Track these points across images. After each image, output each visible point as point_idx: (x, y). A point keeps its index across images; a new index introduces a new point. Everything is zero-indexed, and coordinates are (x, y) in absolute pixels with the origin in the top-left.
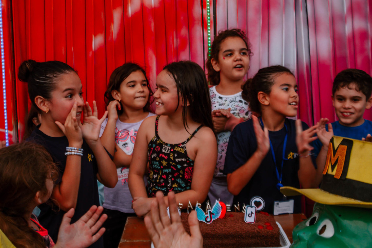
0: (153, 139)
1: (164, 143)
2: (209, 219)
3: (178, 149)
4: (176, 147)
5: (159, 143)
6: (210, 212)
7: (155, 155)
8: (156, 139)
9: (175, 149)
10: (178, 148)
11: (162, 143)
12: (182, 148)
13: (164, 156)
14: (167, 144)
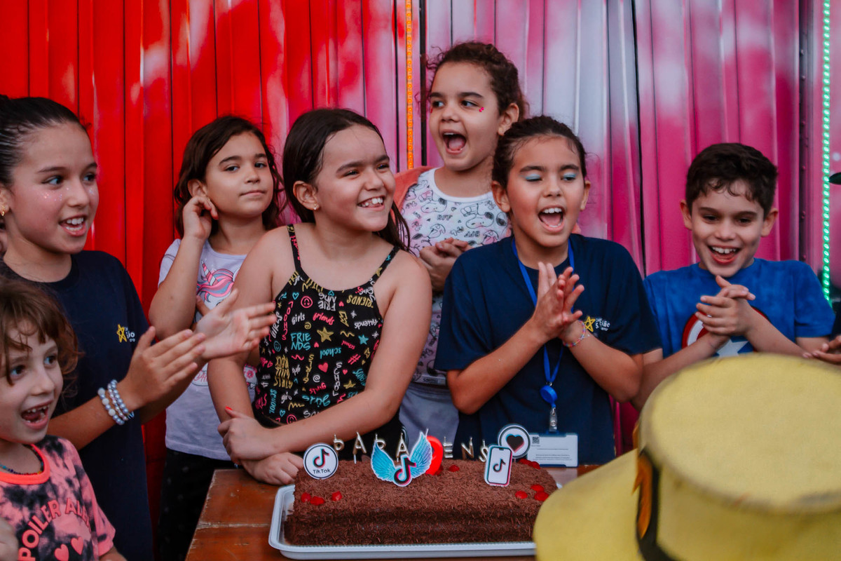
0: (293, 279)
1: (319, 287)
2: (402, 477)
3: (357, 301)
4: (350, 296)
5: (307, 287)
6: (406, 460)
7: (302, 317)
8: (298, 278)
9: (348, 302)
10: (356, 297)
11: (314, 287)
12: (367, 295)
13: (323, 318)
14: (326, 292)
